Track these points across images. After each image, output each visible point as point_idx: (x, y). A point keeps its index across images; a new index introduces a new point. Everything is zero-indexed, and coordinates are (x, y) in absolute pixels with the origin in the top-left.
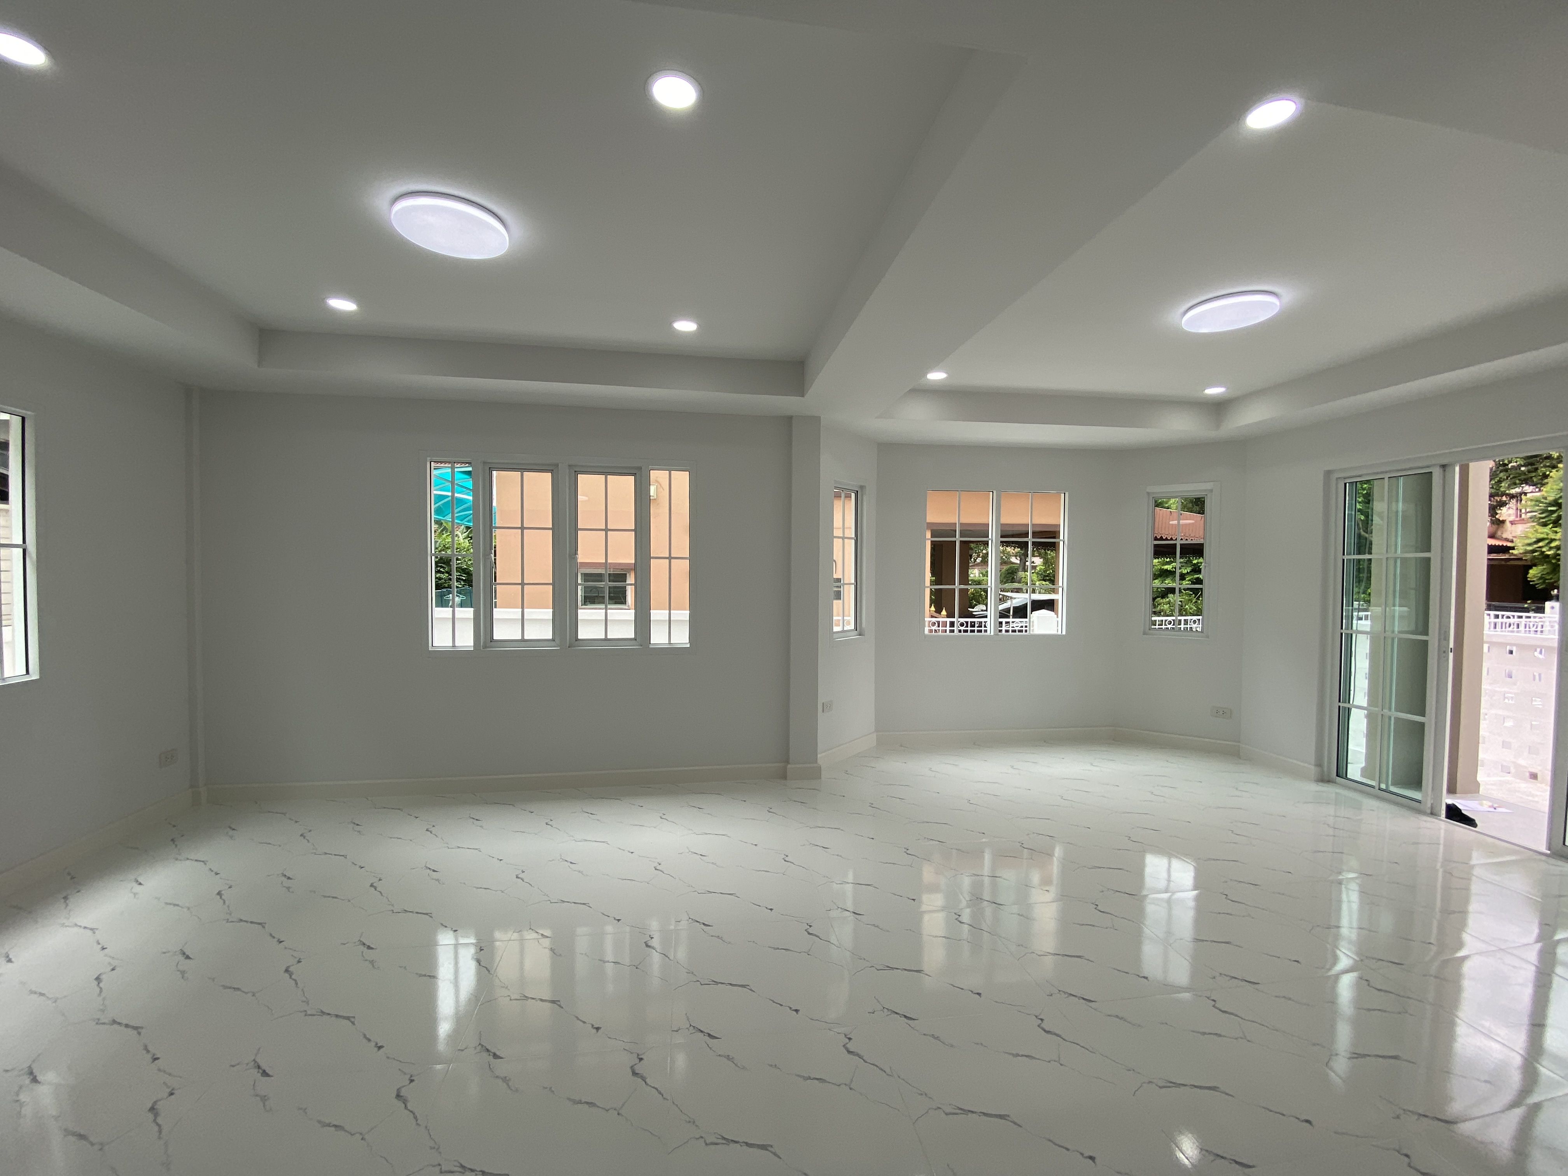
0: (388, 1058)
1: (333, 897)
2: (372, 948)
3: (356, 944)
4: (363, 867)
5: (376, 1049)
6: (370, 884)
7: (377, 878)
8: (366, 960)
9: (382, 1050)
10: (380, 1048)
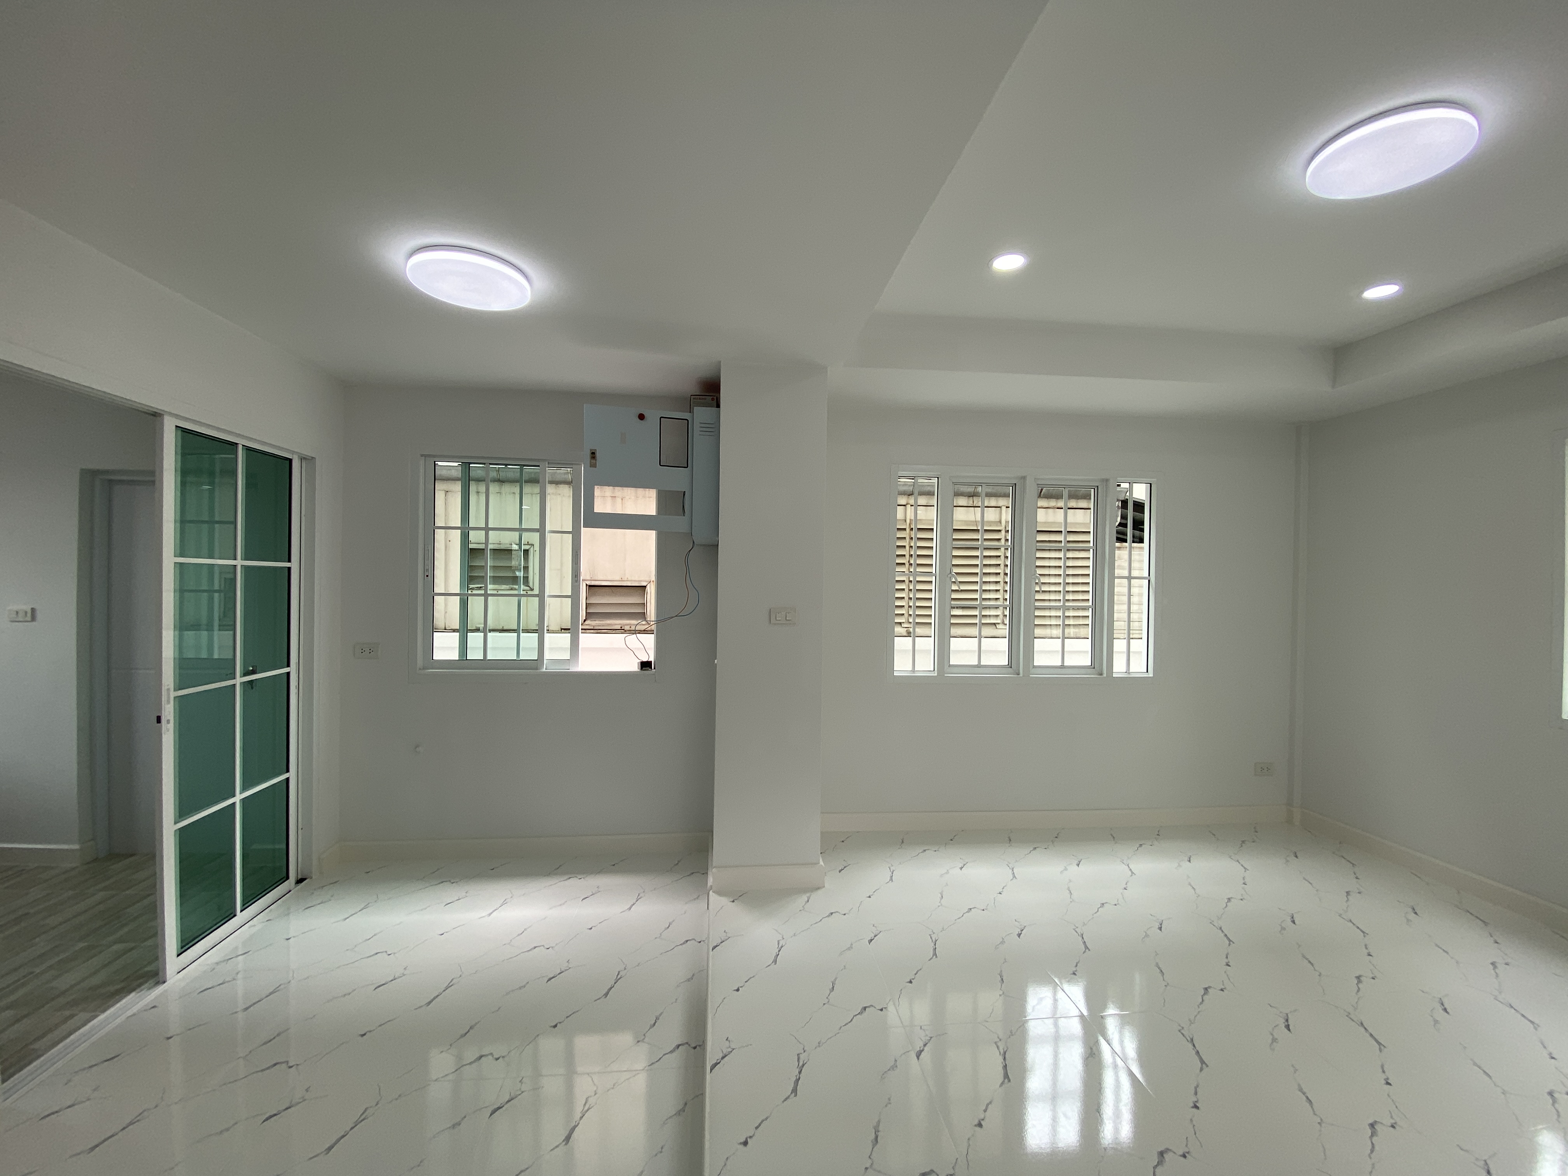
0: (1191, 1120)
1: (1310, 962)
2: (1289, 1030)
3: (1281, 1015)
4: (1371, 955)
5: (1192, 1105)
6: (1357, 975)
7: (1373, 974)
8: (1272, 1034)
9: (1195, 1110)
10: (1196, 1107)
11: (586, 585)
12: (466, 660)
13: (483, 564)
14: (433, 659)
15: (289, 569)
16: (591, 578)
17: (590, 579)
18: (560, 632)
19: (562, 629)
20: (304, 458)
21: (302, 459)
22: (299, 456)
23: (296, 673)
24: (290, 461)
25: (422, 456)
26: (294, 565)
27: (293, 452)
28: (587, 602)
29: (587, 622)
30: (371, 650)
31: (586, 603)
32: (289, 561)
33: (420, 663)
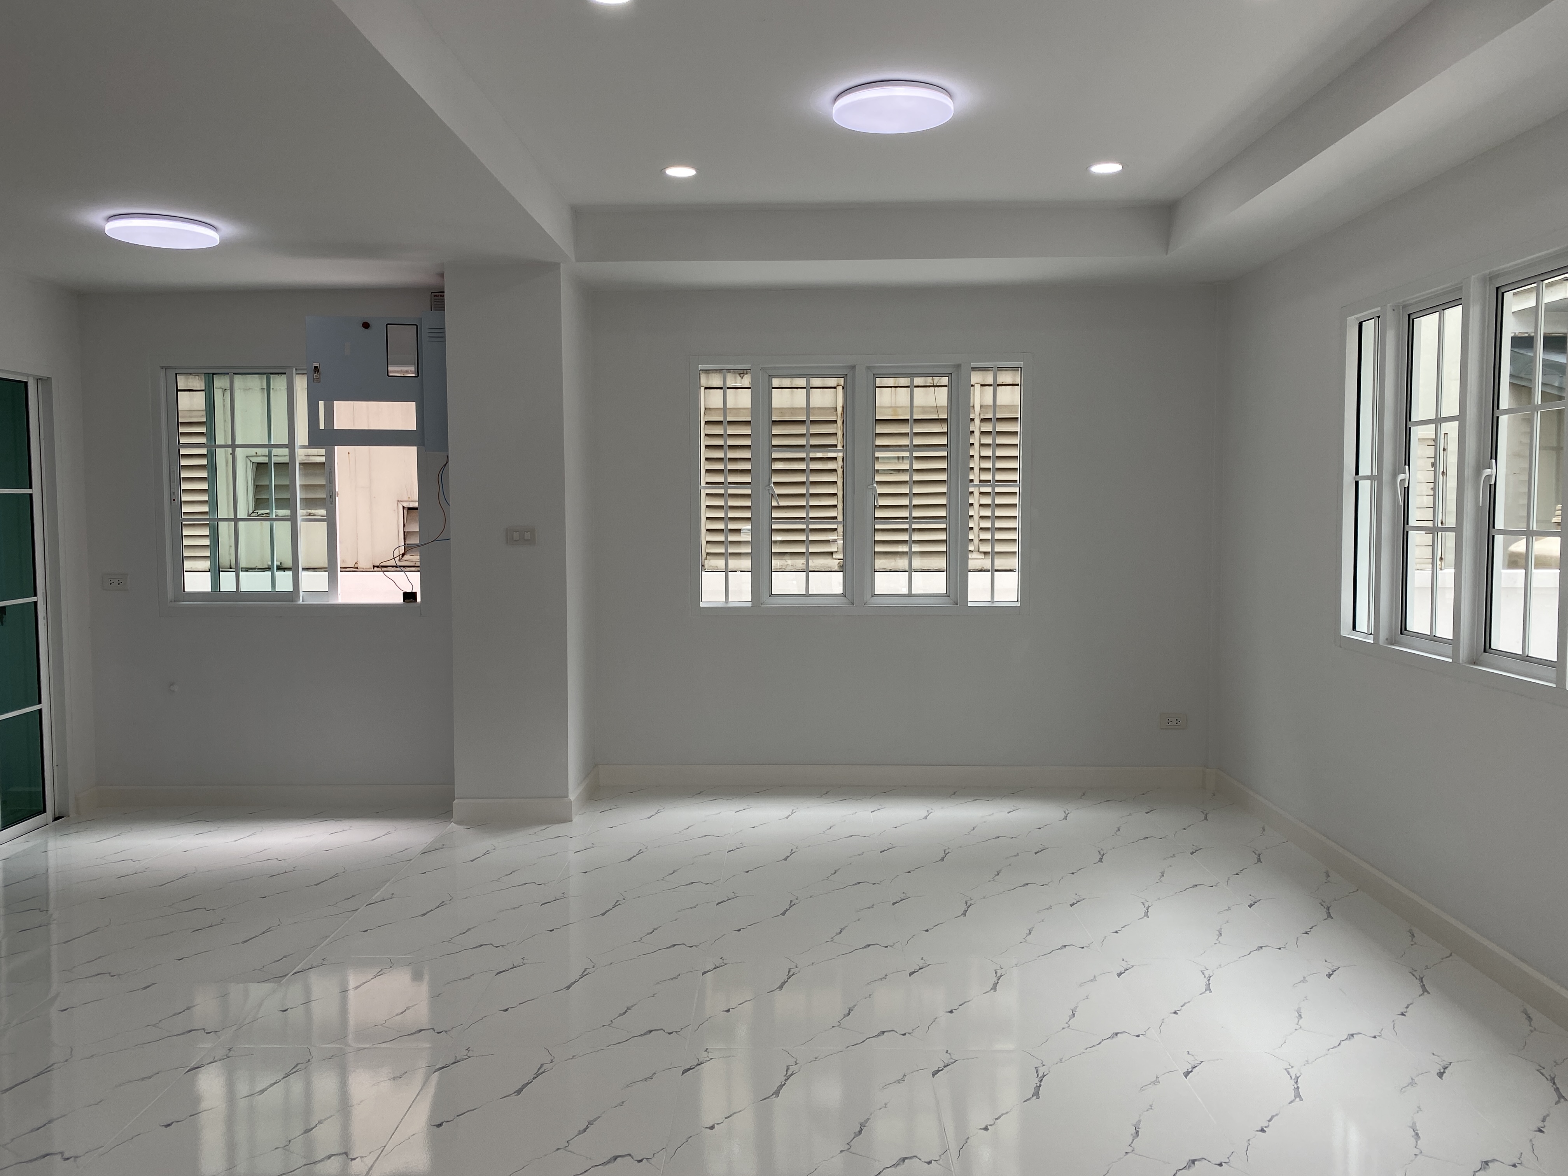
11: (404, 507)
12: (219, 591)
13: (267, 483)
14: (184, 591)
15: (31, 495)
16: (409, 498)
17: (407, 499)
18: (372, 570)
19: (374, 567)
20: (40, 379)
21: (38, 380)
22: (34, 378)
23: (44, 604)
24: (26, 383)
25: (162, 368)
26: (35, 491)
27: (28, 375)
28: (406, 531)
29: (406, 557)
30: (120, 581)
31: (404, 532)
32: (31, 487)
33: (170, 595)
